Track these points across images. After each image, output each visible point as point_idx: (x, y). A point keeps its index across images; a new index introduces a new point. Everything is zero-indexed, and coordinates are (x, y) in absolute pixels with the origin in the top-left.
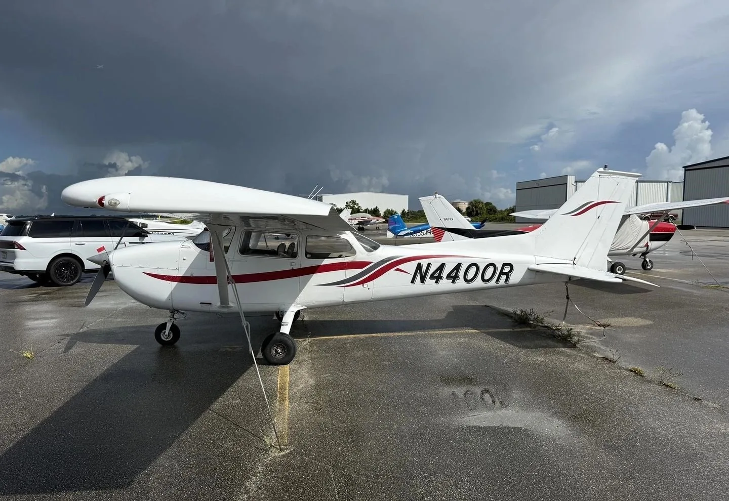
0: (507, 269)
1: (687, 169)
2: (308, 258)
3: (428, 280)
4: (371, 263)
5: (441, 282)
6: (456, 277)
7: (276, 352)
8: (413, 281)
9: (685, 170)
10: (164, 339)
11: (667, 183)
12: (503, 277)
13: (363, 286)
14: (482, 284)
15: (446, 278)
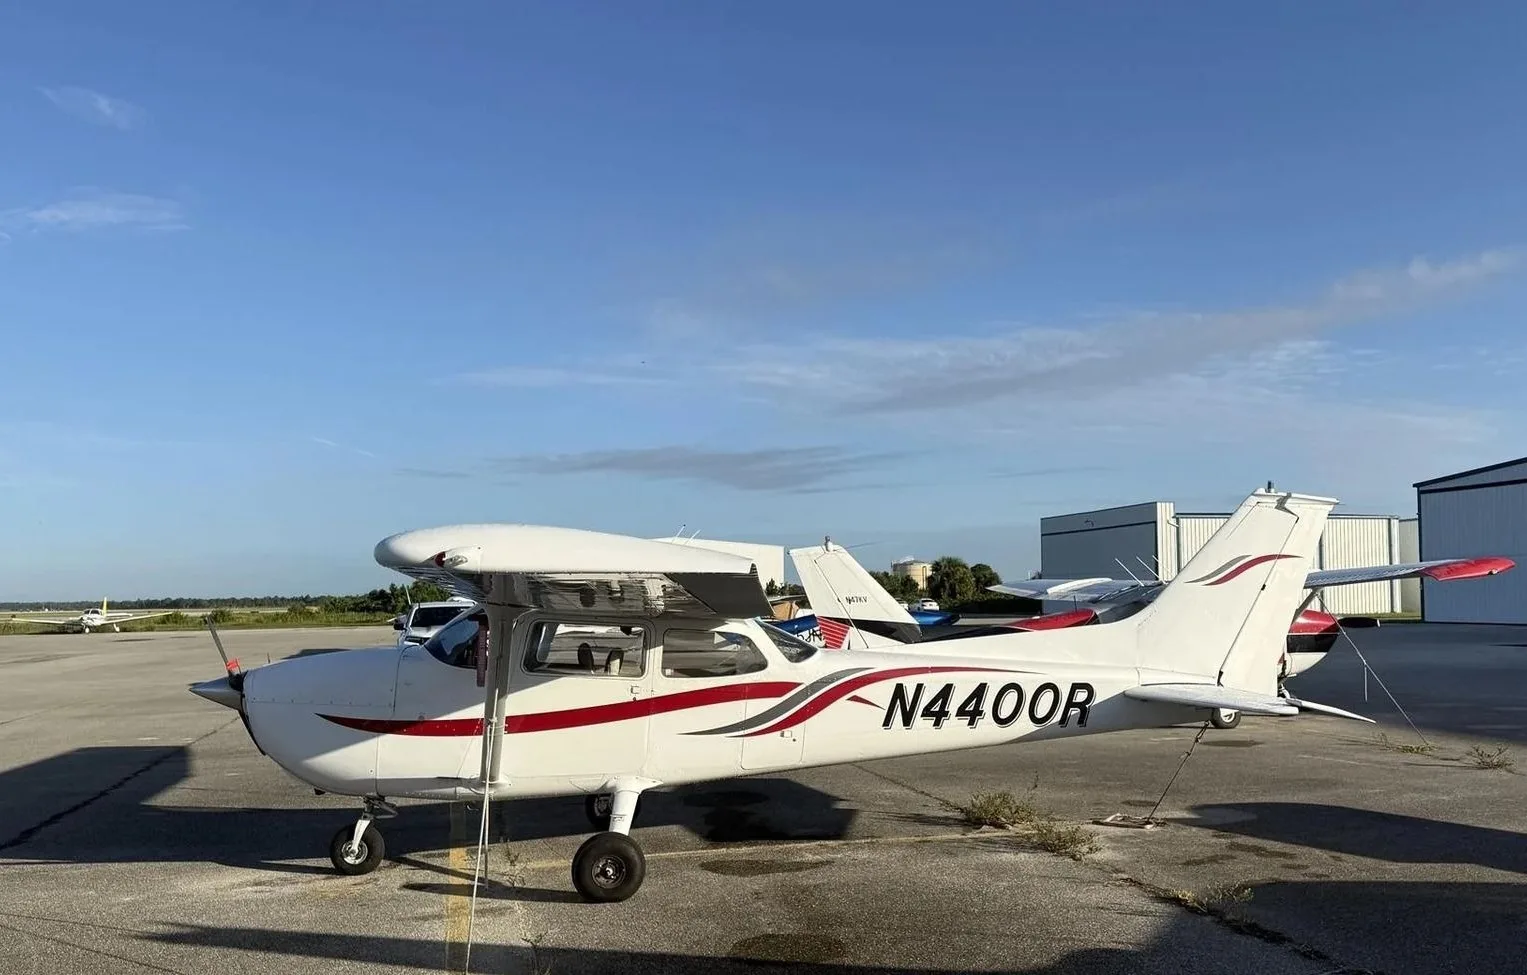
0: (1081, 696)
1: (1421, 488)
2: (668, 676)
3: (918, 719)
4: (799, 684)
5: (945, 723)
6: (977, 713)
7: (604, 873)
8: (887, 722)
9: (1420, 493)
10: (350, 860)
11: (1389, 520)
12: (1074, 712)
13: (782, 735)
14: (1032, 728)
15: (957, 715)
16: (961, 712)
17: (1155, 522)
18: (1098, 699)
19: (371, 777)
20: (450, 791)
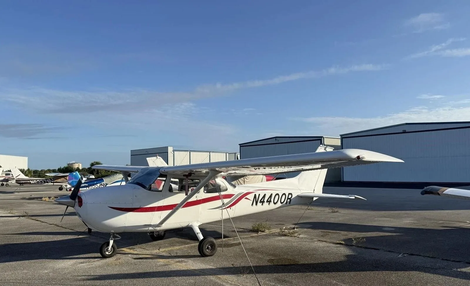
0: (290, 196)
1: (241, 145)
2: (205, 193)
3: (259, 203)
4: (234, 195)
5: (264, 204)
6: (270, 201)
7: (208, 248)
8: (253, 204)
9: (240, 146)
10: (107, 253)
11: (226, 153)
12: (289, 200)
13: (230, 209)
14: (280, 205)
15: (266, 202)
16: (267, 201)
17: (168, 152)
18: (293, 197)
19: (124, 226)
20: (147, 229)
